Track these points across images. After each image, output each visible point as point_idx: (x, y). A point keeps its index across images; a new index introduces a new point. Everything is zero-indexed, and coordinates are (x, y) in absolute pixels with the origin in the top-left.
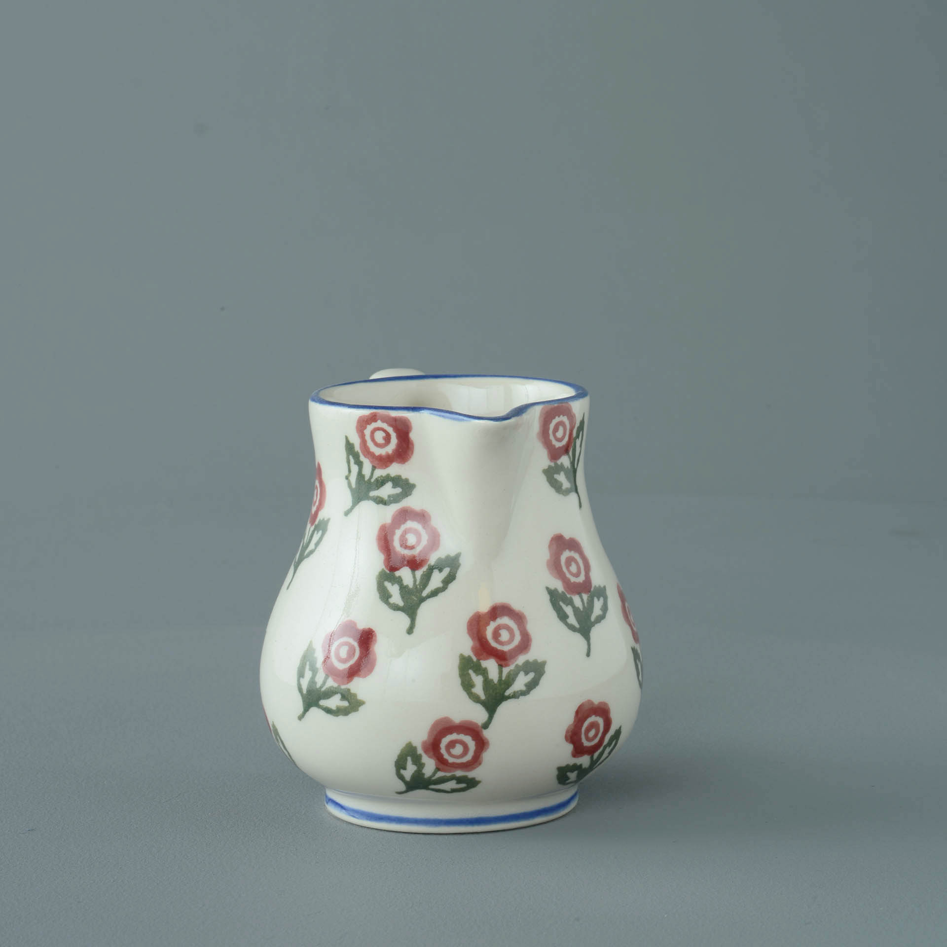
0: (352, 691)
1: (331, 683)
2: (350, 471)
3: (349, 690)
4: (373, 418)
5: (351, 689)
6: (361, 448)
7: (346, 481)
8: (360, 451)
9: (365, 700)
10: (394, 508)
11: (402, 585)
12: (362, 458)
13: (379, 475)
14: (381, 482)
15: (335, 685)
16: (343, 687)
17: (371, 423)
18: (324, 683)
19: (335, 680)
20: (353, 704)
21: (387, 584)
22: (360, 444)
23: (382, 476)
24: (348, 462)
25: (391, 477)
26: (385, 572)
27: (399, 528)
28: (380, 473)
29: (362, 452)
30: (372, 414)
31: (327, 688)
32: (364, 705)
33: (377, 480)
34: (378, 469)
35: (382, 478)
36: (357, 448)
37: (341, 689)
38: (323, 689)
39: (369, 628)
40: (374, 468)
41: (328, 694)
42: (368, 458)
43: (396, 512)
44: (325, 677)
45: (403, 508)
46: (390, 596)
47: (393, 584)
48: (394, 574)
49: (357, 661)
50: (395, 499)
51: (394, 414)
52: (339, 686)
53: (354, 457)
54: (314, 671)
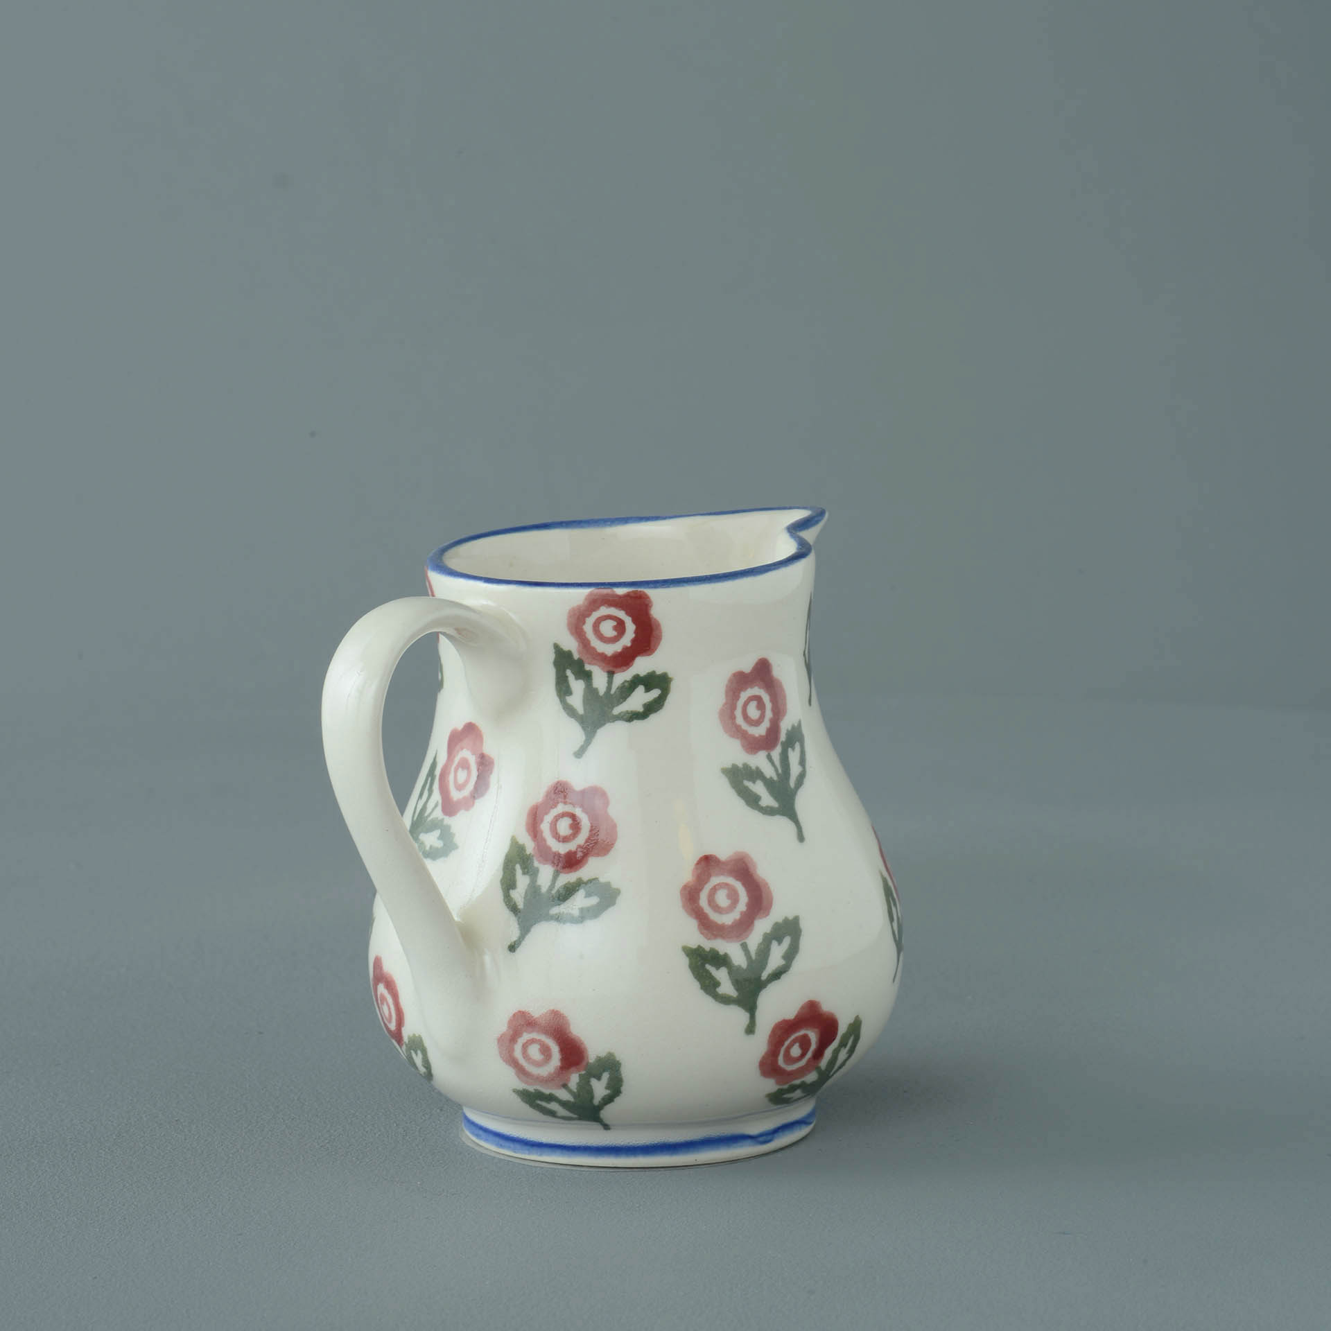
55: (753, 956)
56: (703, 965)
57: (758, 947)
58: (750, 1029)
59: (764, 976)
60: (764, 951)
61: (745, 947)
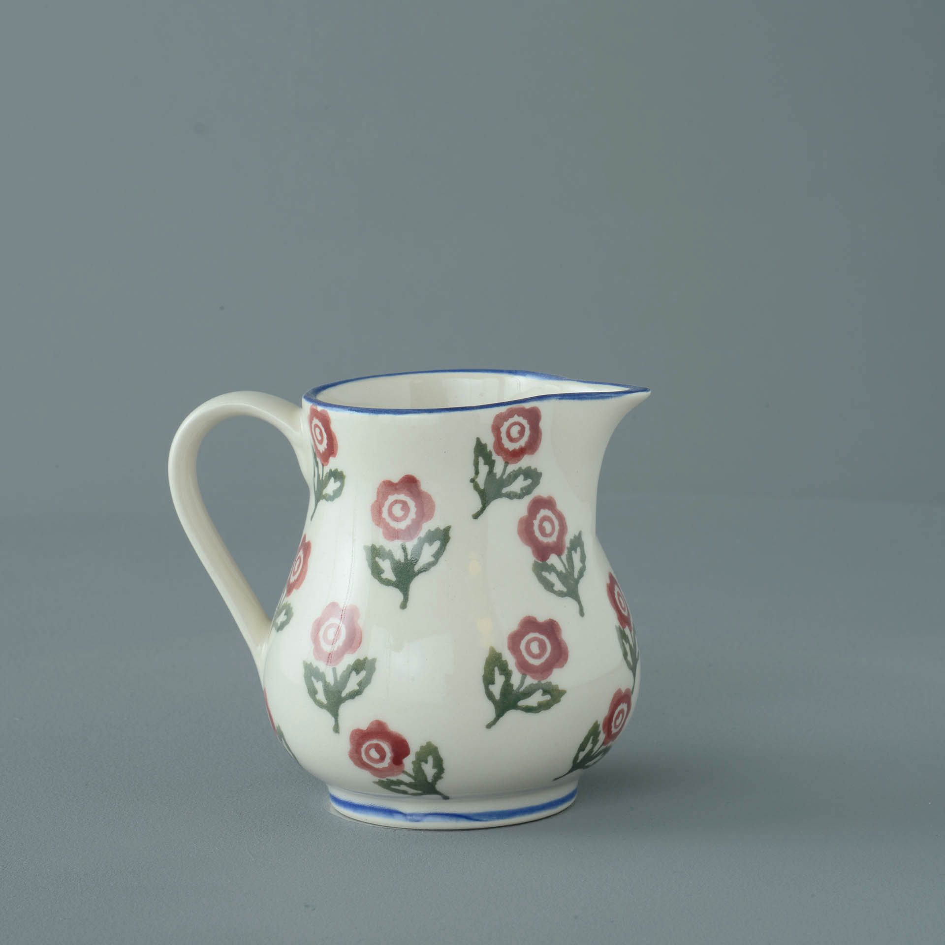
0: (554, 683)
1: (530, 681)
2: (477, 473)
3: (550, 683)
4: (510, 414)
5: (552, 682)
6: (494, 447)
7: (472, 484)
8: (493, 451)
9: (565, 689)
10: (528, 499)
11: (557, 571)
12: (495, 457)
13: (512, 470)
14: (514, 476)
15: (535, 682)
16: (543, 682)
17: (508, 419)
18: (522, 682)
19: (533, 677)
20: (555, 695)
21: (545, 574)
22: (494, 443)
23: (514, 471)
24: (476, 464)
25: (522, 470)
26: (537, 562)
27: (535, 518)
28: (512, 468)
29: (495, 450)
30: (508, 410)
31: (526, 687)
32: (566, 695)
33: (509, 475)
34: (511, 464)
35: (514, 473)
36: (490, 447)
37: (542, 684)
38: (522, 689)
39: (550, 619)
40: (507, 464)
41: (528, 693)
42: (501, 456)
43: (530, 502)
44: (522, 677)
45: (535, 498)
46: (552, 585)
47: (550, 573)
48: (547, 563)
49: (551, 653)
50: (527, 491)
51: (527, 406)
52: (539, 681)
53: (484, 458)
54: (507, 673)
55: (338, 679)
56: (310, 677)
57: (343, 673)
58: (336, 729)
59: (344, 694)
60: (346, 677)
61: (334, 670)
